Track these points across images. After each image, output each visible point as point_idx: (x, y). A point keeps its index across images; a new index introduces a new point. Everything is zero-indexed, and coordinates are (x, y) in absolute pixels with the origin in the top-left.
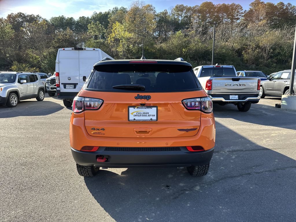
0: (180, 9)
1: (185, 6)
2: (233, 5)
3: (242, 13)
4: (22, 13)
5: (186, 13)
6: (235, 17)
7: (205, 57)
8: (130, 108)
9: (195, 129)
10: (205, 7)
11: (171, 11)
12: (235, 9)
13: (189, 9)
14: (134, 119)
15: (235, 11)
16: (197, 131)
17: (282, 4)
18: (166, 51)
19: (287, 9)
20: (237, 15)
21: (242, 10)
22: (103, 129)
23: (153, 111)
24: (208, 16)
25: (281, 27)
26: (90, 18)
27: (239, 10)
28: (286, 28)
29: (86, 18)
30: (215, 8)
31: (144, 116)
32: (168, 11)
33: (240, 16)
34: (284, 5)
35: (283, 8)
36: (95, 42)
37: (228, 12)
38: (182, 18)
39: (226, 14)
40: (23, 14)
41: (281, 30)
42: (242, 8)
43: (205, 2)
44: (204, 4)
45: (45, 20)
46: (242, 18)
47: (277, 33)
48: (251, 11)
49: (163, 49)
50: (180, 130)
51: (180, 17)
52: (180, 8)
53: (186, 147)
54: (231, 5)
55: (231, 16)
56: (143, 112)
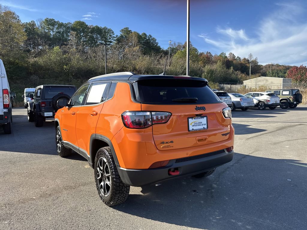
0: (51, 23)
1: (56, 21)
2: (105, 28)
3: (114, 37)
5: (57, 28)
6: (107, 39)
7: (88, 76)
8: (189, 119)
10: (79, 25)
11: (39, 23)
12: (108, 33)
13: (61, 25)
14: (193, 129)
15: (108, 34)
17: (145, 34)
18: (43, 67)
19: (149, 39)
20: (110, 38)
21: (114, 34)
22: (172, 142)
23: (204, 121)
24: (82, 35)
25: (149, 54)
27: (111, 34)
28: (153, 55)
30: (89, 28)
32: (36, 23)
33: (113, 40)
34: (146, 36)
35: (146, 38)
37: (101, 34)
38: (54, 33)
39: (100, 36)
41: (150, 57)
42: (113, 32)
43: (78, 21)
44: (78, 23)
46: (115, 42)
47: (147, 58)
48: (122, 36)
49: (38, 64)
51: (52, 31)
52: (50, 21)
54: (104, 28)
55: (104, 38)
56: (198, 122)
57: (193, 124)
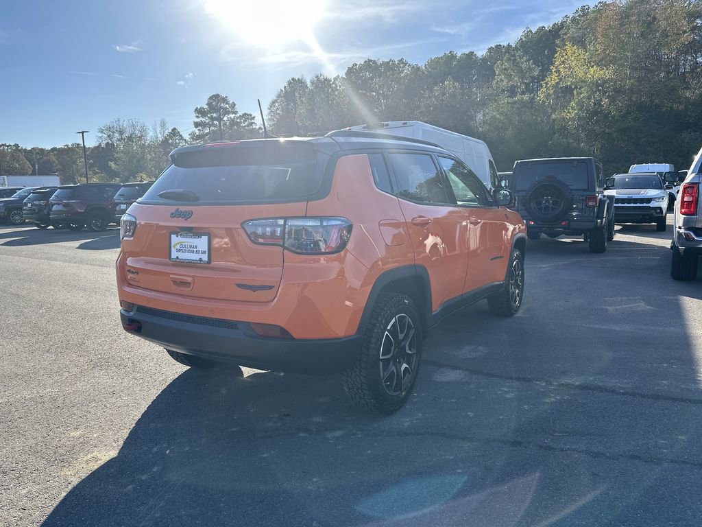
4: (371, 61)
8: (172, 235)
9: (271, 288)
14: (177, 257)
16: (274, 290)
23: (202, 243)
26: (514, 46)
29: (504, 46)
31: (189, 252)
36: (508, 103)
40: (374, 62)
45: (416, 69)
50: (239, 286)
53: (249, 323)
56: (189, 244)
57: (178, 247)
